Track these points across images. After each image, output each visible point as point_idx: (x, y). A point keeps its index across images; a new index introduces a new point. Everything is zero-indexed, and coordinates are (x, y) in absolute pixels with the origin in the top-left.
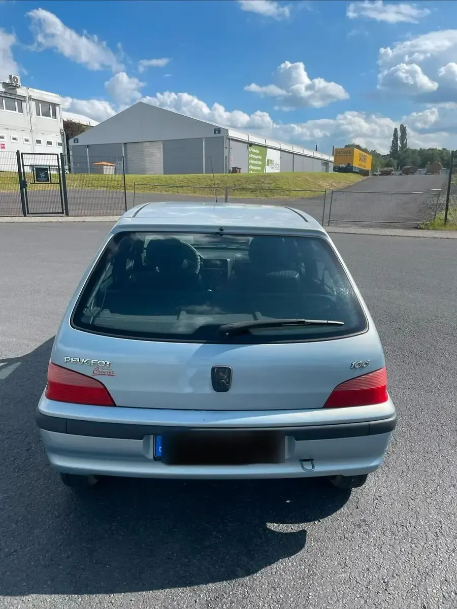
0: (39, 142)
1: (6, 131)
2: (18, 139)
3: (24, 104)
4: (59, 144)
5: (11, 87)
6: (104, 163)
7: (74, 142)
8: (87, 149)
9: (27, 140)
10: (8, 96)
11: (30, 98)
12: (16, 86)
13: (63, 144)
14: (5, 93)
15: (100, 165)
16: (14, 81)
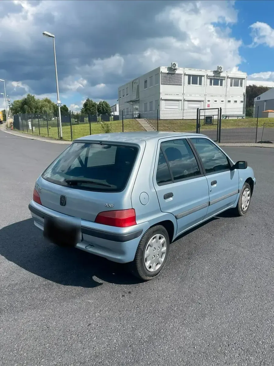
0: (229, 101)
1: (212, 97)
2: (217, 101)
3: (224, 81)
4: (242, 102)
5: (218, 73)
6: (269, 111)
7: (258, 99)
8: (265, 103)
9: (222, 101)
10: (215, 78)
11: (228, 77)
12: (220, 72)
13: (244, 102)
14: (214, 76)
15: (267, 112)
16: (220, 69)
